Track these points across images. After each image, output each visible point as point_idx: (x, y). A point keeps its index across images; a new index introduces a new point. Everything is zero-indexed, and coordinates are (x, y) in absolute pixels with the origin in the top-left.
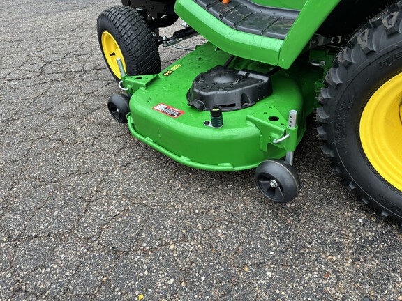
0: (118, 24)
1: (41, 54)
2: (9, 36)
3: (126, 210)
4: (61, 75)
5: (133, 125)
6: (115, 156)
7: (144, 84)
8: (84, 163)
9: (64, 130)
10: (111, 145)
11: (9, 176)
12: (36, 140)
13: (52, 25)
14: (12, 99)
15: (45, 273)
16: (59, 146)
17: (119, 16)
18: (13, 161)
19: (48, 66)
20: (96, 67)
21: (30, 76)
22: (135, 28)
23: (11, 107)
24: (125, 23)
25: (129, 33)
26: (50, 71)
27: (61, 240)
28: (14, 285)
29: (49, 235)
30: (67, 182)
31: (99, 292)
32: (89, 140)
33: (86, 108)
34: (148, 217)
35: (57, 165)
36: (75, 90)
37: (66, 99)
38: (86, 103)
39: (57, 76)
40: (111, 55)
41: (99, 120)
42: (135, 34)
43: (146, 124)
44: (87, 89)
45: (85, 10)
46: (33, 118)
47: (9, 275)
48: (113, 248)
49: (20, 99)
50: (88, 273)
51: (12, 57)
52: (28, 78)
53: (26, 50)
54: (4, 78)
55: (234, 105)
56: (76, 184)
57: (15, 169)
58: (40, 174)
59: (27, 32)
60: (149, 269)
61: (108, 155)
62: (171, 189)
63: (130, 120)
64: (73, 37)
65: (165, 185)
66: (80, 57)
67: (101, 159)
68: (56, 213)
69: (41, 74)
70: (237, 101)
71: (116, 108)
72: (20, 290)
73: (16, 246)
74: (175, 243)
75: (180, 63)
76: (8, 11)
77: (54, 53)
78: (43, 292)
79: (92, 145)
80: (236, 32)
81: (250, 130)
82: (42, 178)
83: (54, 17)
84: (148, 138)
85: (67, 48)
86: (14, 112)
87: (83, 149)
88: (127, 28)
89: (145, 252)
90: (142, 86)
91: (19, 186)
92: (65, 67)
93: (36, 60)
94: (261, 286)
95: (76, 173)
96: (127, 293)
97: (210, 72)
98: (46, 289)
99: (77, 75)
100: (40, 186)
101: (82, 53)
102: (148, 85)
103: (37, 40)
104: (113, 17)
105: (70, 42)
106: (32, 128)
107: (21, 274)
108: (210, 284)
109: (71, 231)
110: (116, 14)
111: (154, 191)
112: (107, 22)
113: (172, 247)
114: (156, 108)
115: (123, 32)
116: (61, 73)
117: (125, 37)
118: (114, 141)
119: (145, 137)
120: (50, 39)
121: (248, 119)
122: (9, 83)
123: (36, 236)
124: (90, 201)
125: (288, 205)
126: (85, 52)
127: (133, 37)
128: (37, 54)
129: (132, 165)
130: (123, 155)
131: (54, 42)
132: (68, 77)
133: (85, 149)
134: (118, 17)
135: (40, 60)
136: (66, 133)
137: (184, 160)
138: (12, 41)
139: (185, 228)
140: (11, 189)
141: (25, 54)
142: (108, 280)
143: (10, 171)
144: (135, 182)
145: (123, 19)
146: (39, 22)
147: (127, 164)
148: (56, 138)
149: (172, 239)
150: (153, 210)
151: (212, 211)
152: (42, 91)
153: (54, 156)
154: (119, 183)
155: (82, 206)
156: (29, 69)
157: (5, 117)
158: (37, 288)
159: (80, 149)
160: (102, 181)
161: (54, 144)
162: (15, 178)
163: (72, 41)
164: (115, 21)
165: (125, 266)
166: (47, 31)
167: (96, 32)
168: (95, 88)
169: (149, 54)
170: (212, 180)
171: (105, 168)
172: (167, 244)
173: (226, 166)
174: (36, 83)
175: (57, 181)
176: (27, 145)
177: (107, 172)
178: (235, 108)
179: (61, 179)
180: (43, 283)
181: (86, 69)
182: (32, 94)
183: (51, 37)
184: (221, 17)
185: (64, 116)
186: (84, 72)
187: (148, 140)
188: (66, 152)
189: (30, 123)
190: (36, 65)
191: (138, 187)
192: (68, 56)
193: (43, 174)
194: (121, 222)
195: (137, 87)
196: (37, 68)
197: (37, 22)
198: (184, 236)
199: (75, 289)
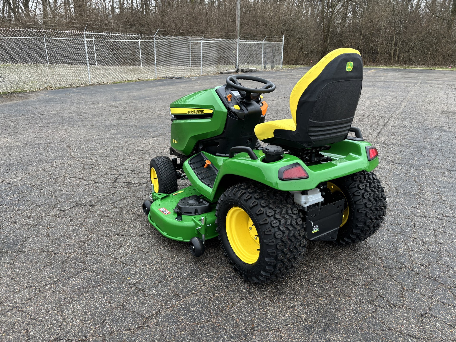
0: (159, 166)
1: (117, 168)
2: (101, 152)
3: (135, 252)
4: (126, 184)
5: (150, 216)
6: (139, 230)
7: (160, 198)
8: (123, 231)
9: (118, 215)
10: (138, 225)
11: (88, 231)
12: (103, 217)
13: (130, 147)
14: (96, 194)
15: (96, 266)
16: (114, 222)
17: (161, 162)
18: (91, 225)
19: (120, 177)
20: (147, 182)
21: (108, 182)
22: (167, 169)
23: (95, 198)
24: (162, 166)
25: (163, 171)
26: (120, 180)
27: (105, 257)
28: (84, 267)
29: (101, 255)
30: (113, 237)
31: (115, 274)
32: (129, 221)
33: (133, 205)
34: (143, 256)
35: (110, 230)
36: (130, 194)
37: (124, 199)
38: (134, 203)
39: (123, 184)
40: (154, 179)
41: (138, 213)
42: (166, 172)
43: (156, 217)
44: (138, 195)
45: (156, 139)
46: (104, 206)
47: (83, 264)
48: (124, 263)
49: (100, 194)
50: (112, 268)
51: (100, 167)
52: (107, 183)
53: (109, 164)
54: (94, 181)
55: (191, 213)
56: (117, 239)
57: (91, 228)
58: (102, 232)
59: (113, 150)
60: (136, 271)
61: (136, 230)
62: (157, 248)
63: (149, 214)
64: (141, 159)
65: (156, 245)
66: (140, 174)
67: (131, 231)
68: (105, 248)
69: (115, 181)
70: (193, 212)
71: (146, 207)
72: (86, 269)
73: (87, 256)
74: (149, 266)
75: (184, 190)
76: (103, 130)
77: (126, 169)
78: (94, 271)
79: (130, 224)
80: (201, 182)
81: (192, 224)
82: (103, 234)
83: (133, 141)
84: (154, 223)
85: (135, 167)
86: (95, 201)
87: (125, 225)
88: (162, 169)
89: (136, 267)
90: (159, 198)
91: (92, 235)
92: (129, 179)
93: (114, 172)
94: (174, 282)
95: (118, 235)
96: (124, 276)
97: (189, 197)
98: (96, 270)
99: (135, 185)
100: (101, 237)
101: (143, 171)
102: (162, 199)
103: (118, 158)
104: (157, 162)
105: (137, 163)
106: (103, 211)
107: (87, 265)
108: (156, 279)
109: (110, 255)
110: (159, 161)
111: (150, 247)
112: (154, 164)
113: (147, 267)
114: (160, 209)
115: (160, 171)
116: (126, 182)
117: (161, 173)
118: (141, 224)
119: (153, 222)
120: (126, 159)
121: (192, 219)
122: (95, 184)
123: (95, 254)
124: (121, 246)
125: (203, 261)
126: (144, 171)
127: (165, 173)
128: (115, 168)
129: (145, 236)
130: (143, 231)
131: (128, 161)
132: (129, 186)
133: (126, 225)
134: (159, 163)
135: (116, 172)
136: (119, 216)
137: (165, 234)
138: (102, 156)
139: (156, 262)
140: (88, 236)
141: (108, 166)
142: (119, 272)
143: (89, 229)
144: (143, 242)
145: (162, 164)
146: (122, 144)
147: (143, 235)
148: (113, 218)
149: (149, 264)
150: (146, 254)
151: (170, 258)
152: (113, 192)
153: (110, 226)
154: (136, 241)
155: (117, 248)
156: (108, 177)
157: (91, 203)
158: (92, 269)
159: (123, 225)
160: (128, 240)
161: (112, 220)
162: (91, 232)
163: (139, 162)
164: (158, 164)
165: (127, 269)
166: (126, 151)
167: (149, 167)
168: (142, 195)
169: (171, 183)
170: (177, 247)
171: (132, 235)
172: (146, 265)
173: (180, 239)
174: (110, 187)
175: (108, 236)
176: (98, 219)
177: (132, 236)
178: (191, 214)
179: (111, 236)
180: (95, 268)
181: (141, 182)
182: (107, 193)
183: (127, 157)
184: (197, 174)
185: (120, 208)
186: (139, 184)
187: (154, 224)
188: (116, 225)
189: (103, 208)
190: (113, 176)
191: (143, 245)
192: (133, 172)
193: (103, 232)
194: (131, 256)
195: (158, 198)
196: (113, 177)
197: (121, 143)
198: (154, 264)
199: (106, 272)
